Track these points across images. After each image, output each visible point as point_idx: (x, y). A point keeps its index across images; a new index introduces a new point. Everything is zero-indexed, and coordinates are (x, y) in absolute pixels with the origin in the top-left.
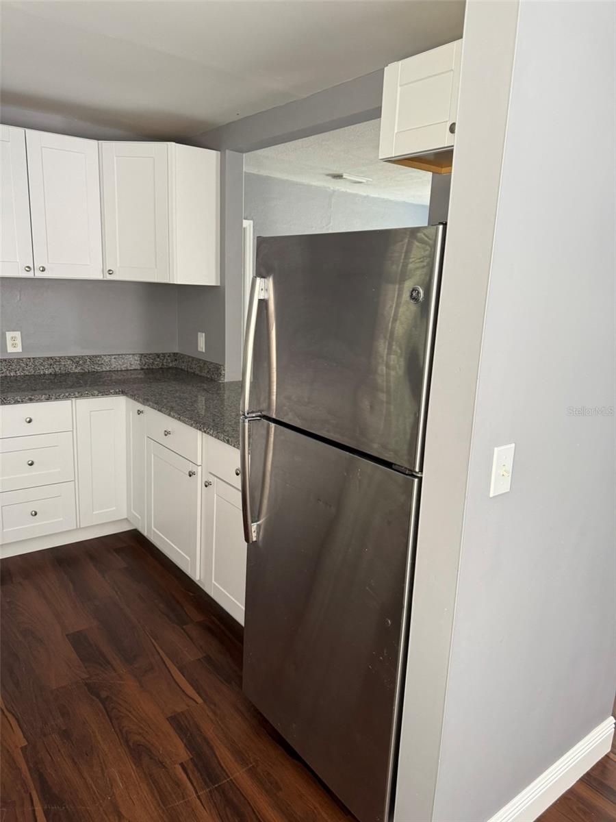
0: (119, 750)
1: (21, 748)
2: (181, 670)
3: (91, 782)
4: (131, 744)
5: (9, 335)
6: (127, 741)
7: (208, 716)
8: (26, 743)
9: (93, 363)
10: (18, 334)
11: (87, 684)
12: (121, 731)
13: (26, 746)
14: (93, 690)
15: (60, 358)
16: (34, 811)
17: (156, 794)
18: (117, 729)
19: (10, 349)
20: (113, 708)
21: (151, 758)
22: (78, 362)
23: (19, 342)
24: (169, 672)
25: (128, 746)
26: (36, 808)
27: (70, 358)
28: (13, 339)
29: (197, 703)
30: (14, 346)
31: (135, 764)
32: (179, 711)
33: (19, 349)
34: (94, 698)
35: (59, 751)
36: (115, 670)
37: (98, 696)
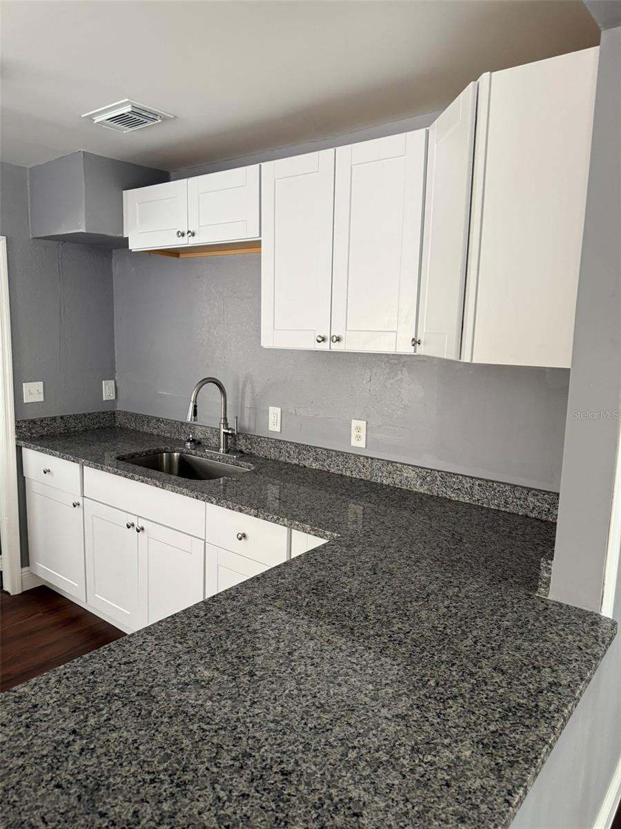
5: (355, 423)
10: (363, 424)
19: (354, 443)
22: (424, 478)
27: (415, 469)
30: (358, 438)
33: (362, 444)
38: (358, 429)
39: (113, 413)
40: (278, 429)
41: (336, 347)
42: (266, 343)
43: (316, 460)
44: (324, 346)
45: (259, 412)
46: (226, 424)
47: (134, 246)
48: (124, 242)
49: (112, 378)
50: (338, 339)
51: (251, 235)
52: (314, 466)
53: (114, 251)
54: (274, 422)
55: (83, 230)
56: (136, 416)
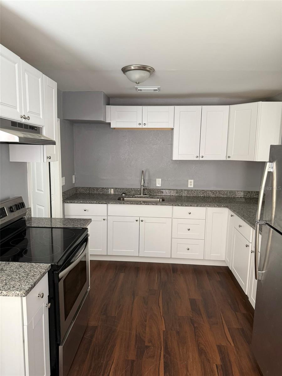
0: (195, 348)
1: (163, 331)
2: (229, 329)
3: (181, 353)
4: (200, 348)
5: (189, 181)
6: (198, 346)
7: (234, 352)
8: (165, 330)
9: (220, 193)
10: (192, 181)
11: (191, 319)
12: (197, 341)
13: (164, 331)
14: (192, 322)
15: (207, 190)
16: (161, 353)
17: (203, 370)
18: (196, 340)
19: (189, 186)
20: (197, 332)
21: (205, 357)
22: (214, 193)
23: (192, 184)
24: (224, 328)
25: (199, 348)
26: (162, 353)
27: (211, 191)
28: (191, 182)
29: (231, 345)
30: (191, 185)
31: (199, 356)
32: (223, 345)
33: (192, 186)
34: (192, 325)
35: (175, 337)
36: (202, 318)
37: (193, 325)
40: (160, 186)
45: (152, 181)
49: (74, 174)
52: (177, 195)
54: (159, 183)
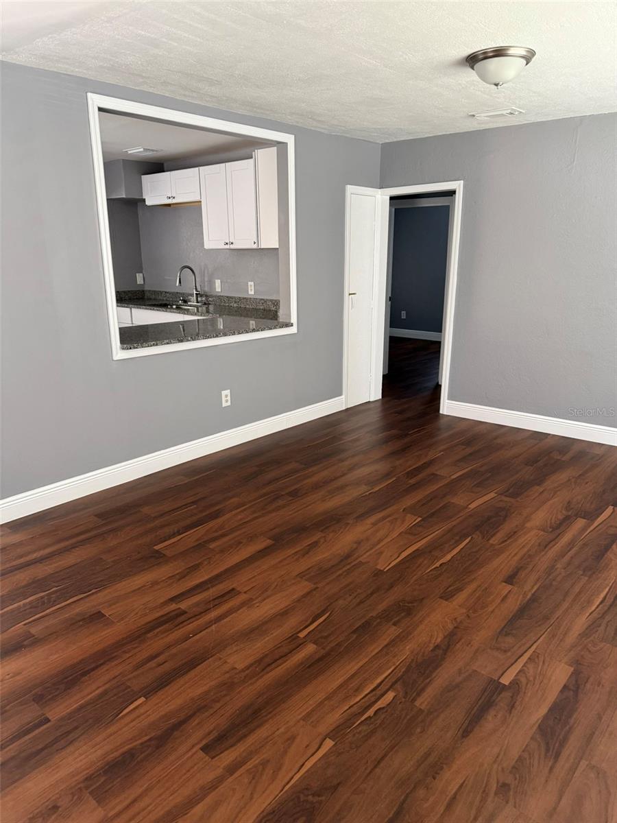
5: (250, 283)
10: (253, 283)
19: (250, 293)
30: (251, 290)
33: (253, 293)
38: (251, 286)
39: (143, 291)
40: (220, 290)
41: (232, 247)
42: (206, 246)
43: (235, 302)
44: (227, 247)
45: (211, 283)
46: (196, 289)
47: (148, 203)
48: (144, 200)
49: (142, 272)
50: (232, 243)
51: (198, 199)
52: (235, 305)
53: (138, 204)
54: (218, 287)
55: (124, 196)
56: (155, 292)
